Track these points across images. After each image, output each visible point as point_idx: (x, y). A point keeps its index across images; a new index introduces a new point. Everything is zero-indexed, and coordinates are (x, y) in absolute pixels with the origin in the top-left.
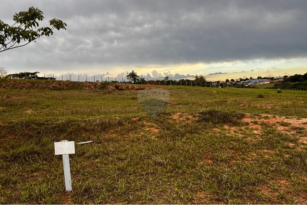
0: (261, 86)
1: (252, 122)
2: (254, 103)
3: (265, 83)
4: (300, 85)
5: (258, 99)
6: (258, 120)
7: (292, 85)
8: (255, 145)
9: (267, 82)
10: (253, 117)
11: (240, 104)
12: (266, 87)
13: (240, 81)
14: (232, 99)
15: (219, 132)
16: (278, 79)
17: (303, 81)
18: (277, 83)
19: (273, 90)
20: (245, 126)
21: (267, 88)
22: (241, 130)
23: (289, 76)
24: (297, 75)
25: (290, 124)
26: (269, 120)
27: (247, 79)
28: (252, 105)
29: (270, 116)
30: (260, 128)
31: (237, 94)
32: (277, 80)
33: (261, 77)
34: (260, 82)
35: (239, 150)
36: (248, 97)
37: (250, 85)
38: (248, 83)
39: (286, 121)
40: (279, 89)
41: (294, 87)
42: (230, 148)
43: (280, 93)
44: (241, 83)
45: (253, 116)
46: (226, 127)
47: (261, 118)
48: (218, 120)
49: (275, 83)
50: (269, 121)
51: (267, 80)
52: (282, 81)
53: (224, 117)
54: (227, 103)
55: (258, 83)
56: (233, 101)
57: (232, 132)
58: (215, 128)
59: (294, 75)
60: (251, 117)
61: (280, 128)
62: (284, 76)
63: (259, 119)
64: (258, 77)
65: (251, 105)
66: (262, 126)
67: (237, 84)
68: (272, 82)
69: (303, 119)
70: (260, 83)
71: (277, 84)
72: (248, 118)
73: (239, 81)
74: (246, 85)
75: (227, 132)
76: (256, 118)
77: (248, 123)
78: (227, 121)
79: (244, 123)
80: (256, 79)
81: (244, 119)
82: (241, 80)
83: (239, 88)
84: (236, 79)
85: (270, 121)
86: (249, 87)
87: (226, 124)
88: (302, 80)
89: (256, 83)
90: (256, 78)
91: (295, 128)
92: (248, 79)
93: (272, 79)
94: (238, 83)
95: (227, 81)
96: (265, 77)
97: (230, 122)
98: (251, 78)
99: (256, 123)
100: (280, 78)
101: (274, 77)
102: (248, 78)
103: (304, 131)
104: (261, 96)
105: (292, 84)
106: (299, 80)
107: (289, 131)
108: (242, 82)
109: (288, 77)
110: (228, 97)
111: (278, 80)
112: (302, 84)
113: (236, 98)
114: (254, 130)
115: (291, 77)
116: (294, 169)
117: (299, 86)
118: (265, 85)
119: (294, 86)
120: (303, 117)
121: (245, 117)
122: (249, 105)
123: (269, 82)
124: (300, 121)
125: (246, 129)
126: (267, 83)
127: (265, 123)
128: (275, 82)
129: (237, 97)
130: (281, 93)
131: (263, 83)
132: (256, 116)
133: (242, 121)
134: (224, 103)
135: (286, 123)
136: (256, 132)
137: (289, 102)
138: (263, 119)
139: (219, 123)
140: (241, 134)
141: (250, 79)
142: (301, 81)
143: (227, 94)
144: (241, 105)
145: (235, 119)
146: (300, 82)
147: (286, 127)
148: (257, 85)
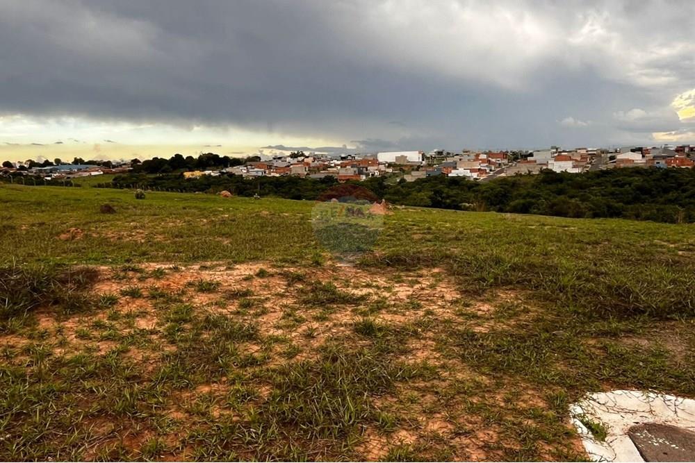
0: (84, 181)
1: (124, 293)
2: (96, 228)
3: (93, 173)
4: (164, 179)
5: (102, 217)
6: (140, 285)
7: (150, 180)
8: (170, 378)
9: (97, 171)
10: (124, 278)
11: (58, 234)
12: (96, 183)
13: (30, 167)
14: (31, 220)
15: (26, 351)
16: (121, 166)
17: (170, 172)
18: (120, 174)
19: (122, 192)
20: (108, 311)
21: (100, 186)
22: (98, 326)
23: (142, 161)
24: (156, 158)
25: (218, 284)
26: (168, 280)
27: (47, 163)
28: (94, 235)
29: (167, 266)
30: (150, 309)
31: (39, 204)
32: (117, 167)
33: (81, 159)
34: (79, 170)
35: (125, 414)
36: (73, 211)
37: (56, 178)
38: (51, 172)
39: (207, 276)
40: (139, 190)
41: (154, 185)
42: (93, 415)
43: (141, 198)
44: (32, 172)
45: (122, 274)
46: (46, 323)
47: (147, 278)
48: (15, 304)
49: (117, 175)
50: (170, 284)
51: (96, 166)
52: (130, 171)
53: (34, 289)
54: (18, 232)
55: (75, 173)
56: (33, 225)
57: (73, 339)
58: (7, 334)
59: (151, 159)
60: (118, 278)
61: (200, 299)
62: (132, 161)
63: (141, 280)
64: (75, 159)
65: (91, 236)
66: (154, 301)
67: (21, 174)
68: (107, 173)
69: (237, 266)
70: (80, 173)
71: (120, 177)
72: (109, 283)
73: (26, 166)
74: (46, 176)
75: (53, 341)
76: (132, 278)
77: (113, 300)
78: (48, 302)
79: (104, 298)
80: (69, 164)
81: (97, 286)
82: (32, 164)
83: (33, 185)
84: (19, 162)
85: (172, 284)
86: (54, 182)
87: (42, 313)
88: (168, 169)
89: (70, 173)
90: (71, 161)
91: (234, 295)
92: (51, 164)
93: (107, 164)
94: (25, 173)
96: (91, 160)
97: (56, 302)
98: (58, 161)
99: (134, 294)
100: (125, 164)
101: (111, 160)
102: (50, 161)
103: (255, 300)
104: (108, 209)
105: (149, 178)
106: (162, 169)
107: (224, 306)
108: (34, 169)
109: (139, 162)
110: (14, 215)
111: (120, 169)
112: (169, 179)
113: (41, 215)
114: (138, 316)
115: (147, 162)
116: (311, 439)
117: (164, 181)
118: (94, 178)
119: (154, 182)
120: (235, 262)
121: (99, 281)
122: (86, 235)
123: (102, 173)
124: (235, 273)
125: (114, 319)
126: (96, 173)
127: (161, 292)
128: (115, 173)
129: (43, 211)
130: (144, 198)
131: (88, 174)
132: (131, 274)
133: (93, 293)
134: (9, 232)
135: (210, 284)
136: (143, 324)
137: (179, 223)
138: (152, 280)
139: (17, 313)
140: (103, 339)
141: (55, 164)
142: (166, 172)
143: (8, 204)
144: (63, 236)
145: (69, 291)
146: (164, 174)
147: (212, 296)
148: (74, 178)
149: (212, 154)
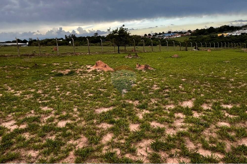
3: (178, 36)
18: (188, 36)
27: (160, 34)
33: (171, 31)
34: (172, 35)
37: (166, 39)
38: (163, 37)
44: (157, 37)
52: (191, 35)
62: (188, 31)
68: (182, 36)
80: (167, 33)
82: (156, 34)
92: (162, 34)
93: (181, 33)
95: (146, 35)
123: (180, 36)
126: (179, 36)
128: (185, 36)
131: (176, 37)
148: (171, 38)
149: (226, 25)
